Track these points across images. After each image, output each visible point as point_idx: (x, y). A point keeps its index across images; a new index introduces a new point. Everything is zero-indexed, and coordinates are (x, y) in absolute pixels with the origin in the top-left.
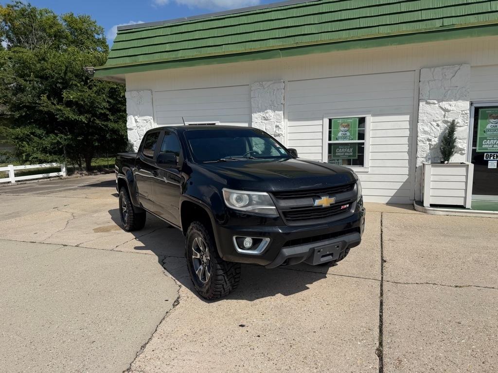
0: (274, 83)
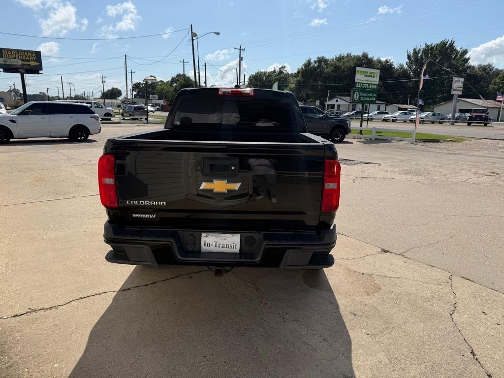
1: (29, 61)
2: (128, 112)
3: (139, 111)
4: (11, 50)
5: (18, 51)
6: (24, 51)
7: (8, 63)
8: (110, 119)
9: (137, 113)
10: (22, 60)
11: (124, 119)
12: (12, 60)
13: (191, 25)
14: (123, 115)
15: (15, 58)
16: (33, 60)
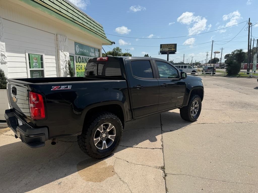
1: (171, 48)
2: (205, 70)
3: (210, 69)
4: (165, 45)
5: (168, 45)
6: (170, 44)
7: (163, 50)
8: (194, 74)
9: (209, 70)
10: (169, 48)
11: (203, 74)
12: (165, 49)
13: (249, 19)
14: (203, 72)
15: (166, 48)
16: (173, 48)
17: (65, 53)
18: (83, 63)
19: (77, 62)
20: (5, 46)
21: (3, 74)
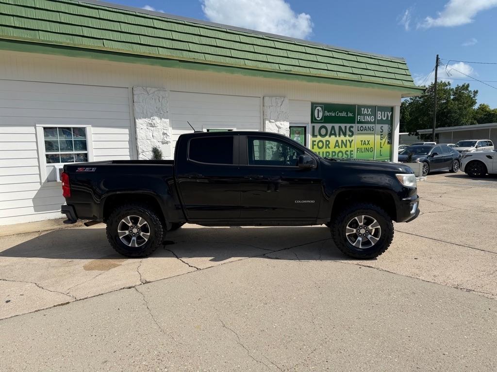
0: (159, 90)
17: (278, 123)
18: (333, 137)
19: (317, 136)
20: (168, 123)
21: (161, 154)
